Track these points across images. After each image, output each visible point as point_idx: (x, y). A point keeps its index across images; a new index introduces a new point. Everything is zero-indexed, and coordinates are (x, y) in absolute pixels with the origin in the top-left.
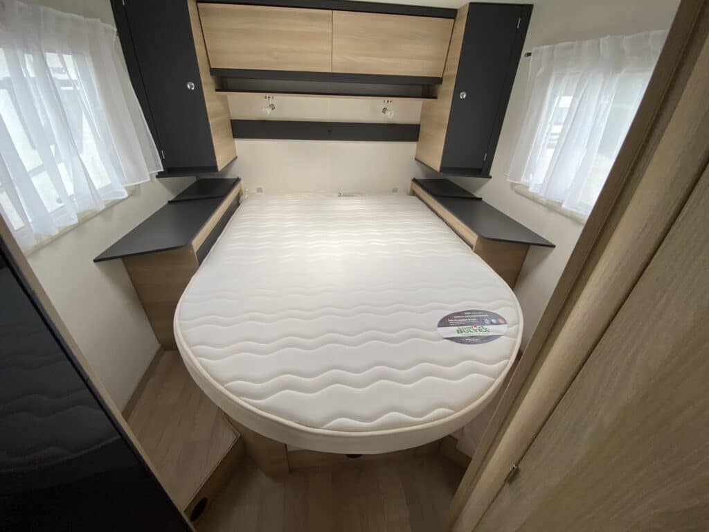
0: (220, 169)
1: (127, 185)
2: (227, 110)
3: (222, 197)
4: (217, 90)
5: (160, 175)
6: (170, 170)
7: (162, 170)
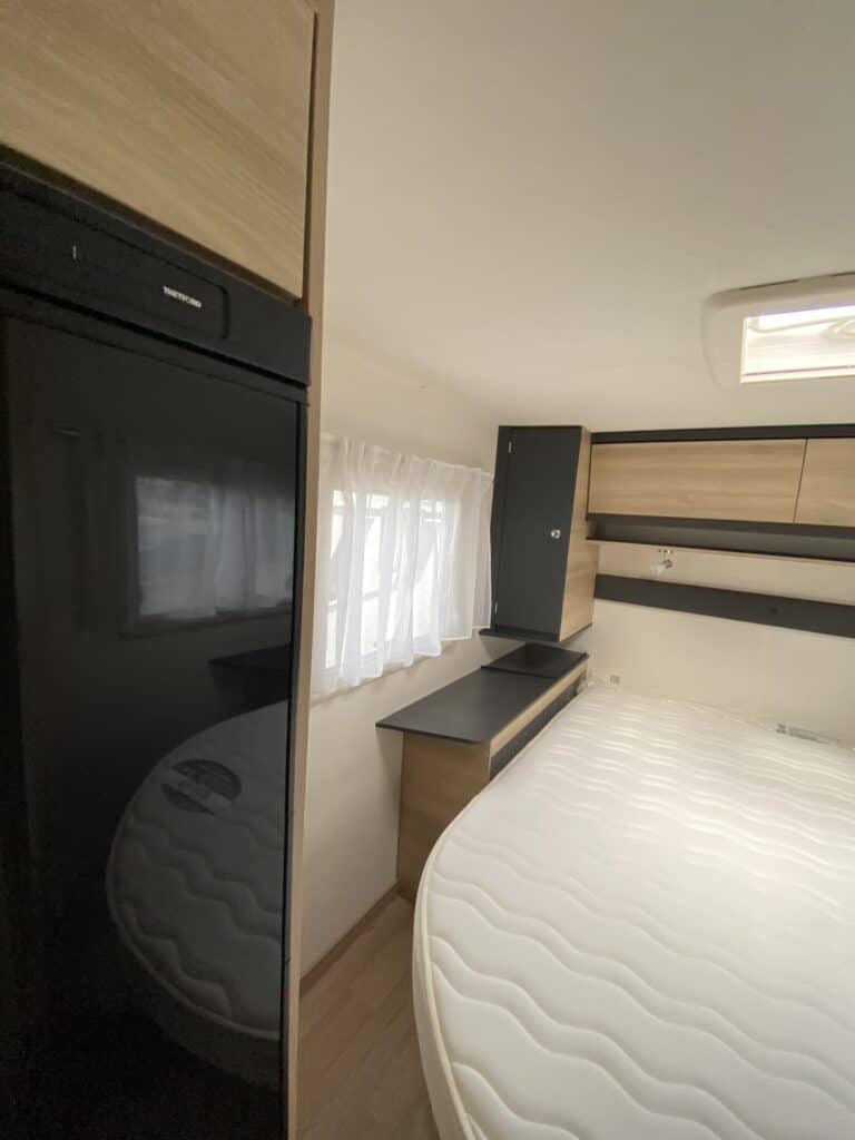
0: (562, 638)
1: (443, 639)
2: (596, 563)
3: (554, 679)
4: (588, 538)
5: (483, 632)
6: (498, 628)
7: (489, 627)
